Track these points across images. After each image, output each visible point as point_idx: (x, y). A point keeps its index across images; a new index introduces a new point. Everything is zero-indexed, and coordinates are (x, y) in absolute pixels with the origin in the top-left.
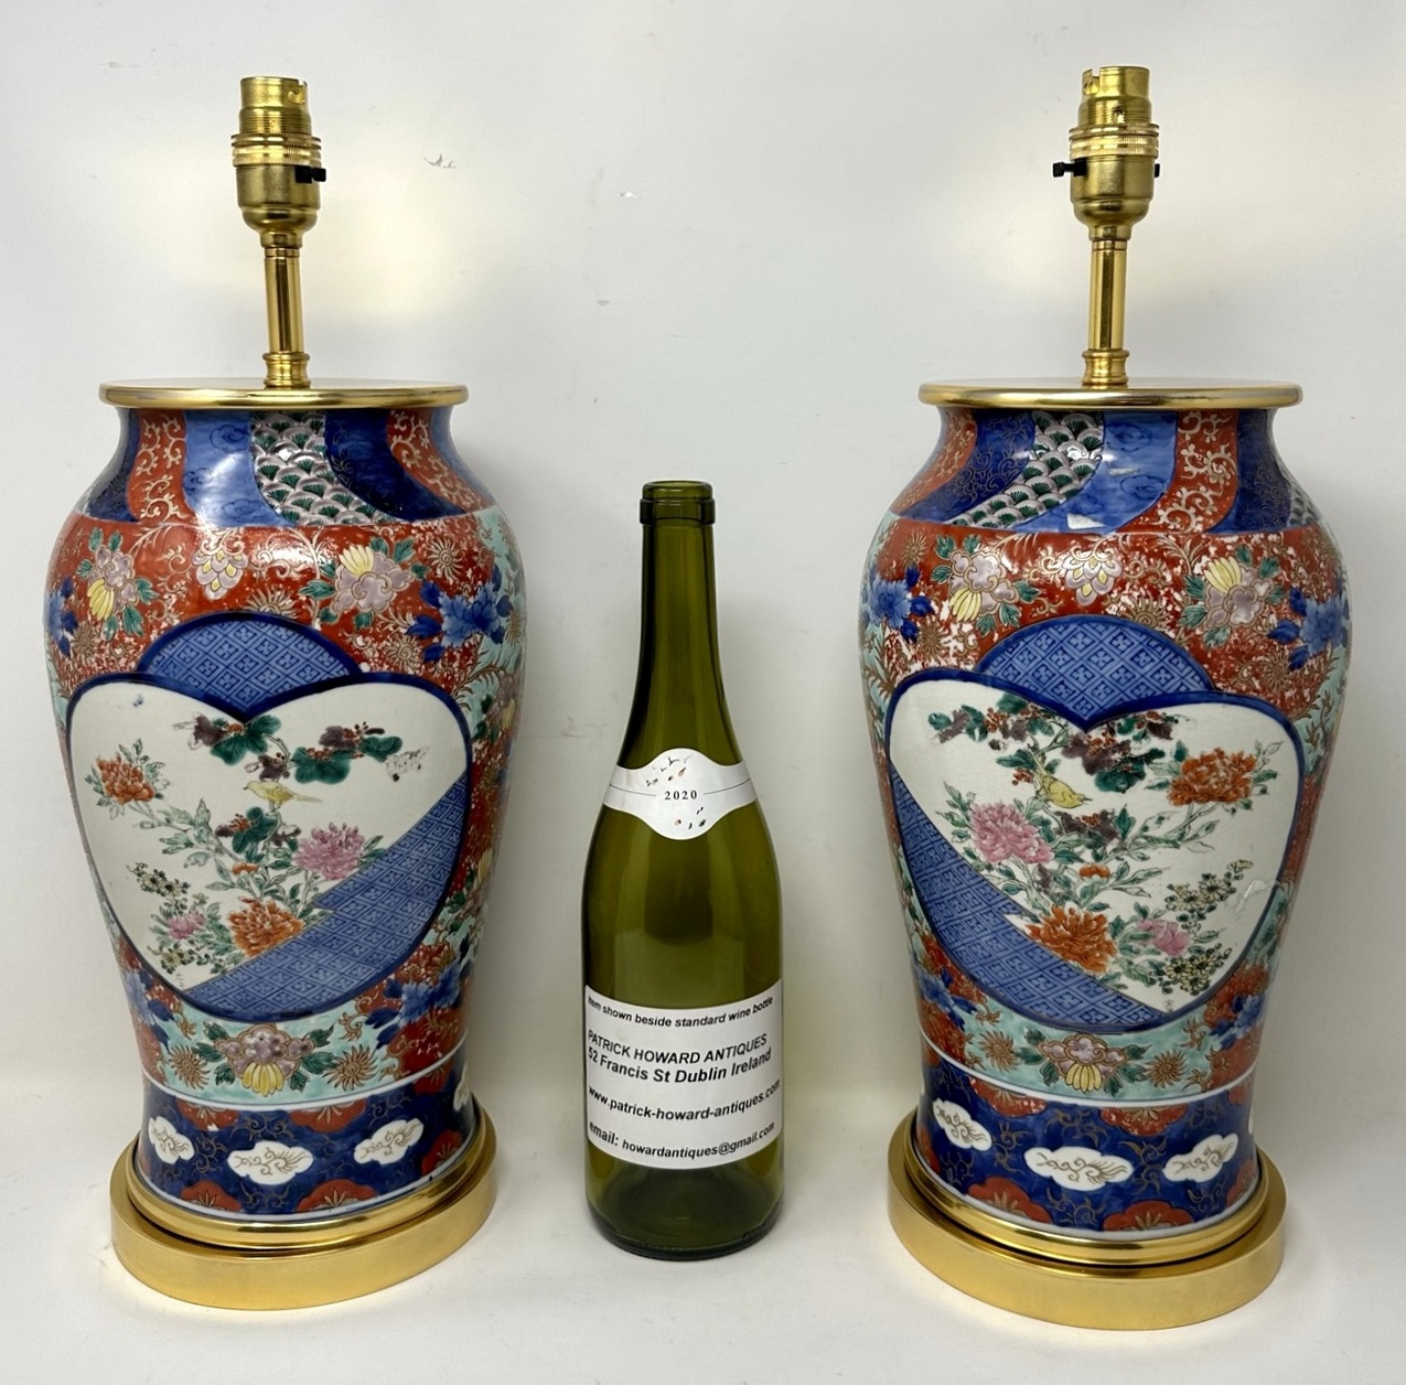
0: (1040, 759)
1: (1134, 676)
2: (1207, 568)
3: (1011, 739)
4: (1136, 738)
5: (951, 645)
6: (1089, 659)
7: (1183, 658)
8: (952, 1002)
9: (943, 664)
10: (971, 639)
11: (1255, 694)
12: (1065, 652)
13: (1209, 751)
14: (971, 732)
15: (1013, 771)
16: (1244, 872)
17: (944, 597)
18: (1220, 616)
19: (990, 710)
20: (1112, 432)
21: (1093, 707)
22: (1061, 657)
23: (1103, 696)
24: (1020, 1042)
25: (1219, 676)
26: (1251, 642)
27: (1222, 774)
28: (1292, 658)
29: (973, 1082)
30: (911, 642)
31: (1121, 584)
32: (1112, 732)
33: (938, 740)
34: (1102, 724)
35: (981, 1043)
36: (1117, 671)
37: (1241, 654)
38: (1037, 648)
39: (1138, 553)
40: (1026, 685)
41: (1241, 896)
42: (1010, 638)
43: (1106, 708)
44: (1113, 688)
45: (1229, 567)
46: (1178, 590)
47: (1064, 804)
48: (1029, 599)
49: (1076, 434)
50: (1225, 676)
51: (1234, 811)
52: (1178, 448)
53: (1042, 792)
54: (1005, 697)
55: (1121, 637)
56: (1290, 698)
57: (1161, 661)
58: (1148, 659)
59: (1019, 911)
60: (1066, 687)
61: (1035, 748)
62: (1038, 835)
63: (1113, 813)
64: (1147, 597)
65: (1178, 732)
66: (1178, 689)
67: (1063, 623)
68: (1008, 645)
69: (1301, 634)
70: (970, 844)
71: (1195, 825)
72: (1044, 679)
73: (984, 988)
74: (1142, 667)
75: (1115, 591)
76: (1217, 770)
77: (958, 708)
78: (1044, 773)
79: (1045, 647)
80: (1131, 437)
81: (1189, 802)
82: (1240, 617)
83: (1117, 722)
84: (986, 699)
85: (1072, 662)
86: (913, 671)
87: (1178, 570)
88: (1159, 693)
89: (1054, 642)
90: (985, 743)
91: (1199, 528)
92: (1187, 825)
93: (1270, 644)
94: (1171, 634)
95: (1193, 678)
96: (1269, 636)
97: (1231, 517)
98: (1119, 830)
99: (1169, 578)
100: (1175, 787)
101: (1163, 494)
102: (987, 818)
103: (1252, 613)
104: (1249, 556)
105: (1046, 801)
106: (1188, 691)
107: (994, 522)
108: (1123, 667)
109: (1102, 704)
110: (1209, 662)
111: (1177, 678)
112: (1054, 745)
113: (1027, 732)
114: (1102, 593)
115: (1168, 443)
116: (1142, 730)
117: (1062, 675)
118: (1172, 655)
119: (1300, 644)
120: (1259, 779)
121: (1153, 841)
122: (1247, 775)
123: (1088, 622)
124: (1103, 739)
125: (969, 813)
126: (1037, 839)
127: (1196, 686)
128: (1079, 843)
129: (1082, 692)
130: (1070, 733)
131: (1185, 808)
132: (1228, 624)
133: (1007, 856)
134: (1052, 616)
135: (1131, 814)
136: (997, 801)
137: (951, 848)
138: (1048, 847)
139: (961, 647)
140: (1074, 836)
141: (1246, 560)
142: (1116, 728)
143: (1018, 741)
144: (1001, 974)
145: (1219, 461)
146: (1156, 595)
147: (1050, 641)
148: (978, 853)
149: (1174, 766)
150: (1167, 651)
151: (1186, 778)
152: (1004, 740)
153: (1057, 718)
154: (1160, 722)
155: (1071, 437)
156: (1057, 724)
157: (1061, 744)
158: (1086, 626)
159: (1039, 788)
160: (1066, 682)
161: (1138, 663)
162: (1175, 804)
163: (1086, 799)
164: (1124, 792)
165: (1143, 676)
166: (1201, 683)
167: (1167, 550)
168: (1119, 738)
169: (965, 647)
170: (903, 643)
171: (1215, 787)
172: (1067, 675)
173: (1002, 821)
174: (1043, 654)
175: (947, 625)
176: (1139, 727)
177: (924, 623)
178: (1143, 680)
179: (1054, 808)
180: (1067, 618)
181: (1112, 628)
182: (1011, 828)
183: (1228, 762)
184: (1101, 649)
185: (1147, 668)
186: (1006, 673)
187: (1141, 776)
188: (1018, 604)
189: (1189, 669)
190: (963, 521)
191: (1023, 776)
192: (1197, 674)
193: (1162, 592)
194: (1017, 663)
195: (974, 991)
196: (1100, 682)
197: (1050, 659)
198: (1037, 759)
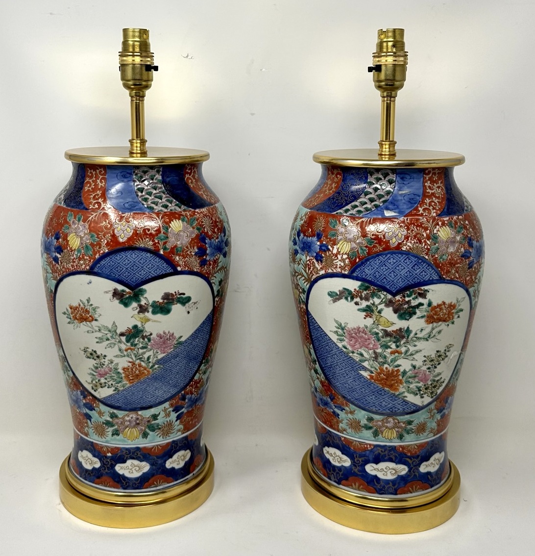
1: (413, 274)
2: (438, 231)
3: (364, 301)
4: (413, 299)
5: (338, 264)
7: (432, 267)
8: (334, 407)
9: (335, 271)
10: (347, 261)
11: (457, 279)
12: (386, 266)
13: (440, 302)
14: (346, 299)
15: (364, 313)
16: (451, 349)
17: (334, 244)
18: (444, 250)
19: (355, 289)
20: (399, 177)
21: (397, 287)
22: (384, 268)
23: (401, 283)
24: (364, 422)
25: (444, 273)
26: (455, 259)
27: (445, 311)
28: (469, 264)
29: (343, 439)
30: (320, 262)
31: (407, 238)
32: (404, 297)
33: (332, 302)
34: (400, 294)
35: (347, 423)
36: (406, 273)
37: (452, 264)
38: (374, 264)
39: (413, 225)
40: (370, 279)
41: (449, 358)
42: (364, 260)
43: (402, 287)
44: (405, 279)
45: (446, 230)
46: (428, 240)
47: (385, 326)
48: (371, 245)
49: (385, 178)
50: (446, 273)
51: (448, 325)
52: (424, 183)
54: (361, 284)
55: (408, 259)
56: (468, 280)
57: (423, 268)
58: (418, 268)
59: (365, 369)
60: (387, 280)
61: (373, 304)
62: (374, 339)
63: (404, 329)
64: (417, 243)
65: (429, 296)
66: (429, 279)
67: (385, 254)
68: (362, 263)
69: (472, 254)
70: (344, 343)
71: (434, 332)
72: (378, 276)
73: (349, 401)
74: (416, 271)
75: (405, 241)
76: (443, 310)
77: (341, 289)
78: (377, 314)
79: (378, 264)
80: (406, 178)
81: (432, 323)
82: (451, 249)
83: (406, 293)
84: (353, 285)
85: (389, 270)
86: (321, 274)
87: (428, 231)
88: (422, 281)
89: (381, 262)
90: (353, 303)
91: (435, 215)
92: (431, 332)
93: (462, 259)
94: (427, 257)
95: (435, 274)
96: (461, 257)
97: (445, 210)
98: (406, 335)
99: (425, 235)
100: (428, 317)
101: (420, 201)
102: (353, 333)
103: (455, 248)
104: (453, 225)
105: (378, 325)
106: (433, 280)
107: (354, 213)
108: (408, 271)
109: (400, 286)
110: (440, 267)
111: (429, 274)
112: (381, 303)
113: (370, 298)
114: (400, 242)
115: (420, 181)
117: (385, 275)
118: (427, 265)
119: (471, 259)
120: (457, 312)
121: (418, 339)
122: (453, 311)
123: (395, 253)
124: (401, 299)
125: (345, 331)
126: (373, 340)
127: (436, 277)
128: (390, 341)
129: (393, 281)
130: (388, 298)
131: (431, 325)
132: (447, 252)
133: (361, 348)
134: (380, 251)
135: (411, 329)
136: (357, 326)
137: (336, 345)
138: (378, 343)
139: (342, 264)
140: (388, 339)
141: (452, 227)
142: (406, 295)
143: (367, 302)
144: (356, 395)
145: (439, 187)
146: (420, 242)
147: (380, 261)
148: (348, 347)
149: (427, 309)
150: (425, 264)
151: (432, 313)
152: (361, 301)
153: (383, 292)
154: (422, 292)
155: (383, 179)
156: (383, 294)
157: (384, 302)
158: (394, 255)
159: (375, 320)
160: (386, 278)
161: (414, 269)
162: (427, 324)
163: (393, 324)
164: (408, 320)
165: (416, 274)
166: (438, 276)
167: (423, 224)
168: (407, 299)
169: (344, 264)
170: (316, 263)
171: (442, 316)
172: (387, 275)
173: (359, 334)
174: (377, 267)
175: (336, 256)
176: (415, 294)
177: (326, 255)
178: (416, 276)
179: (381, 327)
180: (387, 252)
181: (404, 256)
182: (363, 336)
183: (447, 306)
184: (400, 264)
185: (418, 271)
186: (362, 275)
187: (415, 313)
188: (366, 247)
189: (433, 271)
190: (341, 213)
191: (368, 315)
192: (436, 272)
193: (423, 241)
194: (366, 270)
195: (344, 402)
196: (399, 277)
197: (380, 268)
198: (375, 309)
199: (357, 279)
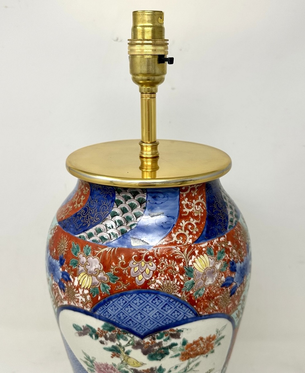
0: (122, 349)
1: (163, 316)
2: (194, 262)
3: (109, 341)
4: (165, 340)
5: (80, 298)
6: (142, 310)
7: (186, 305)
9: (77, 305)
10: (88, 297)
11: (216, 312)
12: (131, 307)
13: (197, 339)
14: (91, 336)
15: (111, 353)
17: (76, 275)
18: (200, 284)
19: (99, 329)
20: (150, 196)
21: (145, 330)
22: (129, 309)
23: (149, 325)
25: (201, 309)
26: (214, 291)
27: (202, 345)
28: (231, 291)
30: (63, 291)
31: (156, 274)
32: (154, 339)
33: (77, 334)
34: (150, 336)
36: (156, 314)
37: (210, 298)
38: (118, 305)
39: (163, 258)
40: (114, 320)
42: (106, 299)
43: (151, 330)
44: (154, 321)
45: (204, 259)
46: (182, 274)
47: (135, 366)
48: (114, 282)
49: (134, 196)
50: (203, 309)
51: (207, 356)
52: (180, 200)
53: (124, 361)
54: (105, 324)
55: (157, 299)
56: (230, 307)
57: (175, 307)
58: (169, 308)
60: (133, 322)
61: (120, 345)
63: (156, 368)
64: (168, 279)
65: (183, 336)
66: (183, 318)
67: (130, 294)
68: (105, 302)
69: (235, 280)
71: (191, 366)
72: (122, 318)
74: (167, 312)
75: (153, 278)
76: (200, 344)
77: (85, 325)
78: (125, 355)
79: (122, 304)
80: (159, 197)
81: (188, 358)
82: (210, 281)
83: (156, 335)
84: (97, 324)
85: (135, 311)
86: (65, 304)
87: (182, 264)
88: (174, 321)
89: (126, 302)
90: (98, 341)
91: (191, 241)
92: (188, 366)
93: (222, 290)
94: (179, 295)
95: (189, 312)
96: (222, 287)
97: (204, 233)
99: (178, 269)
100: (182, 355)
101: (174, 225)
102: (101, 367)
103: (214, 279)
104: (212, 252)
105: (126, 364)
106: (187, 318)
107: (97, 240)
108: (158, 312)
109: (149, 328)
110: (196, 304)
111: (182, 314)
113: (116, 339)
114: (148, 279)
115: (176, 199)
116: (167, 337)
117: (130, 317)
118: (180, 304)
119: (234, 284)
120: (217, 341)
122: (213, 342)
123: (141, 293)
124: (150, 342)
125: (94, 364)
129: (140, 324)
130: (135, 340)
131: (187, 361)
132: (204, 286)
134: (125, 290)
135: (163, 367)
136: (105, 362)
139: (84, 300)
141: (211, 254)
142: (156, 337)
143: (112, 342)
145: (198, 204)
146: (172, 278)
147: (124, 302)
149: (182, 348)
150: (178, 303)
151: (187, 351)
152: (106, 341)
153: (129, 334)
154: (175, 332)
155: (132, 197)
156: (129, 337)
157: (132, 344)
158: (140, 295)
159: (123, 360)
160: (132, 320)
161: (165, 310)
162: (182, 361)
163: (143, 364)
164: (160, 360)
165: (167, 315)
166: (193, 314)
167: (176, 255)
168: (157, 341)
169: (86, 300)
170: (60, 291)
171: (199, 351)
172: (133, 317)
173: (108, 370)
175: (77, 289)
176: (166, 336)
177: (67, 285)
178: (167, 317)
179: (130, 367)
180: (131, 291)
181: (152, 295)
182: (112, 372)
183: (205, 340)
184: (148, 305)
185: (169, 311)
186: (105, 314)
187: (167, 354)
188: (109, 283)
189: (188, 309)
190: (84, 237)
191: (115, 355)
192: (191, 310)
193: (175, 276)
194: (109, 310)
196: (148, 319)
197: (125, 309)
198: (122, 350)
199: (100, 318)
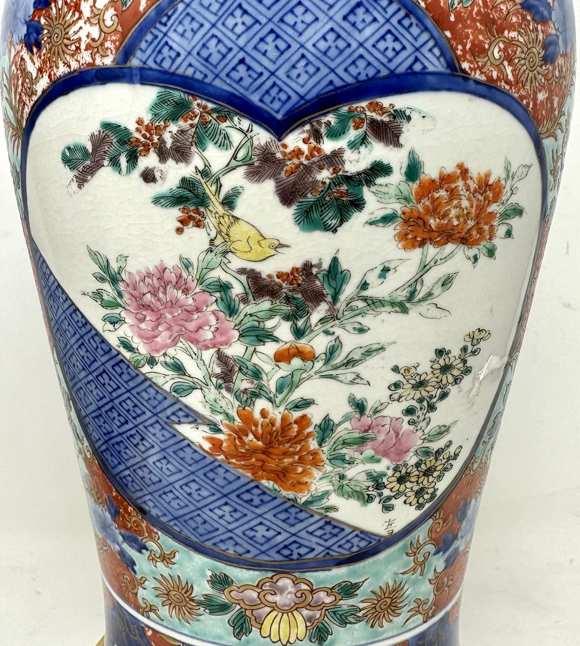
0: (213, 188)
1: (349, 45)
3: (171, 162)
4: (353, 145)
5: (82, 34)
6: (282, 20)
7: (419, 20)
8: (120, 539)
9: (74, 65)
10: (109, 17)
11: (507, 87)
12: (245, 12)
13: (450, 168)
14: (115, 163)
15: (176, 213)
16: (482, 345)
19: (140, 122)
21: (289, 98)
22: (239, 20)
23: (304, 77)
24: (202, 588)
25: (464, 50)
27: (465, 203)
29: (150, 633)
30: (35, 50)
32: (317, 135)
33: (75, 185)
34: (303, 124)
35: (156, 588)
36: (324, 38)
38: (203, 11)
40: (190, 72)
41: (476, 378)
43: (308, 97)
44: (318, 63)
47: (250, 256)
51: (476, 259)
53: (218, 241)
54: (159, 96)
57: (388, 21)
58: (369, 19)
59: (194, 418)
60: (249, 68)
61: (205, 173)
62: (214, 307)
63: (319, 265)
65: (410, 135)
66: (410, 67)
69: (553, 16)
70: (125, 331)
71: (431, 278)
72: (215, 59)
73: (155, 522)
74: (360, 31)
76: (459, 197)
77: (96, 129)
78: (221, 210)
79: (215, 7)
81: (422, 244)
83: (324, 119)
85: (257, 27)
86: (39, 93)
88: (384, 72)
90: (136, 173)
92: (419, 279)
93: (524, 18)
95: (430, 50)
96: (523, 6)
98: (327, 291)
100: (406, 222)
102: (145, 290)
105: (225, 253)
106: (424, 72)
108: (332, 30)
109: (302, 91)
110: (452, 27)
111: (410, 49)
112: (234, 163)
113: (194, 149)
116: (360, 131)
117: (241, 49)
118: (402, 13)
119: (553, 29)
120: (506, 216)
121: (374, 303)
122: (494, 208)
124: (305, 147)
125: (122, 286)
126: (214, 313)
127: (434, 63)
128: (272, 313)
129: (273, 74)
130: (256, 143)
131: (416, 254)
133: (174, 342)
135: (344, 265)
136: (157, 263)
137: (103, 341)
138: (231, 323)
139: (96, 32)
140: (265, 304)
142: (323, 130)
143: (182, 165)
144: (174, 504)
148: (136, 342)
149: (404, 188)
151: (420, 207)
152: (162, 166)
153: (236, 119)
154: (385, 118)
156: (237, 130)
157: (247, 162)
159: (213, 234)
160: (248, 60)
161: (354, 25)
163: (281, 245)
164: (335, 231)
165: (361, 45)
166: (442, 59)
168: (328, 146)
169: (101, 31)
171: (456, 223)
172: (249, 49)
173: (165, 293)
174: (213, 19)
176: (357, 128)
177: (48, 17)
178: (361, 51)
179: (236, 263)
182: (177, 301)
183: (473, 186)
185: (368, 31)
187: (358, 204)
189: (425, 36)
191: (191, 218)
192: (437, 44)
194: (174, 39)
195: (144, 525)
196: (297, 56)
197: (223, 24)
198: (210, 189)
199: (145, 77)
